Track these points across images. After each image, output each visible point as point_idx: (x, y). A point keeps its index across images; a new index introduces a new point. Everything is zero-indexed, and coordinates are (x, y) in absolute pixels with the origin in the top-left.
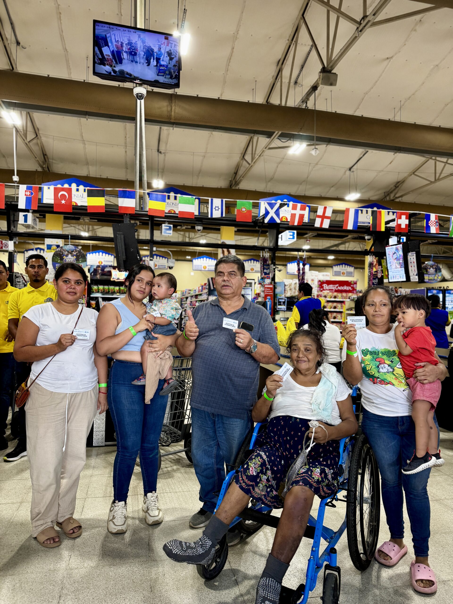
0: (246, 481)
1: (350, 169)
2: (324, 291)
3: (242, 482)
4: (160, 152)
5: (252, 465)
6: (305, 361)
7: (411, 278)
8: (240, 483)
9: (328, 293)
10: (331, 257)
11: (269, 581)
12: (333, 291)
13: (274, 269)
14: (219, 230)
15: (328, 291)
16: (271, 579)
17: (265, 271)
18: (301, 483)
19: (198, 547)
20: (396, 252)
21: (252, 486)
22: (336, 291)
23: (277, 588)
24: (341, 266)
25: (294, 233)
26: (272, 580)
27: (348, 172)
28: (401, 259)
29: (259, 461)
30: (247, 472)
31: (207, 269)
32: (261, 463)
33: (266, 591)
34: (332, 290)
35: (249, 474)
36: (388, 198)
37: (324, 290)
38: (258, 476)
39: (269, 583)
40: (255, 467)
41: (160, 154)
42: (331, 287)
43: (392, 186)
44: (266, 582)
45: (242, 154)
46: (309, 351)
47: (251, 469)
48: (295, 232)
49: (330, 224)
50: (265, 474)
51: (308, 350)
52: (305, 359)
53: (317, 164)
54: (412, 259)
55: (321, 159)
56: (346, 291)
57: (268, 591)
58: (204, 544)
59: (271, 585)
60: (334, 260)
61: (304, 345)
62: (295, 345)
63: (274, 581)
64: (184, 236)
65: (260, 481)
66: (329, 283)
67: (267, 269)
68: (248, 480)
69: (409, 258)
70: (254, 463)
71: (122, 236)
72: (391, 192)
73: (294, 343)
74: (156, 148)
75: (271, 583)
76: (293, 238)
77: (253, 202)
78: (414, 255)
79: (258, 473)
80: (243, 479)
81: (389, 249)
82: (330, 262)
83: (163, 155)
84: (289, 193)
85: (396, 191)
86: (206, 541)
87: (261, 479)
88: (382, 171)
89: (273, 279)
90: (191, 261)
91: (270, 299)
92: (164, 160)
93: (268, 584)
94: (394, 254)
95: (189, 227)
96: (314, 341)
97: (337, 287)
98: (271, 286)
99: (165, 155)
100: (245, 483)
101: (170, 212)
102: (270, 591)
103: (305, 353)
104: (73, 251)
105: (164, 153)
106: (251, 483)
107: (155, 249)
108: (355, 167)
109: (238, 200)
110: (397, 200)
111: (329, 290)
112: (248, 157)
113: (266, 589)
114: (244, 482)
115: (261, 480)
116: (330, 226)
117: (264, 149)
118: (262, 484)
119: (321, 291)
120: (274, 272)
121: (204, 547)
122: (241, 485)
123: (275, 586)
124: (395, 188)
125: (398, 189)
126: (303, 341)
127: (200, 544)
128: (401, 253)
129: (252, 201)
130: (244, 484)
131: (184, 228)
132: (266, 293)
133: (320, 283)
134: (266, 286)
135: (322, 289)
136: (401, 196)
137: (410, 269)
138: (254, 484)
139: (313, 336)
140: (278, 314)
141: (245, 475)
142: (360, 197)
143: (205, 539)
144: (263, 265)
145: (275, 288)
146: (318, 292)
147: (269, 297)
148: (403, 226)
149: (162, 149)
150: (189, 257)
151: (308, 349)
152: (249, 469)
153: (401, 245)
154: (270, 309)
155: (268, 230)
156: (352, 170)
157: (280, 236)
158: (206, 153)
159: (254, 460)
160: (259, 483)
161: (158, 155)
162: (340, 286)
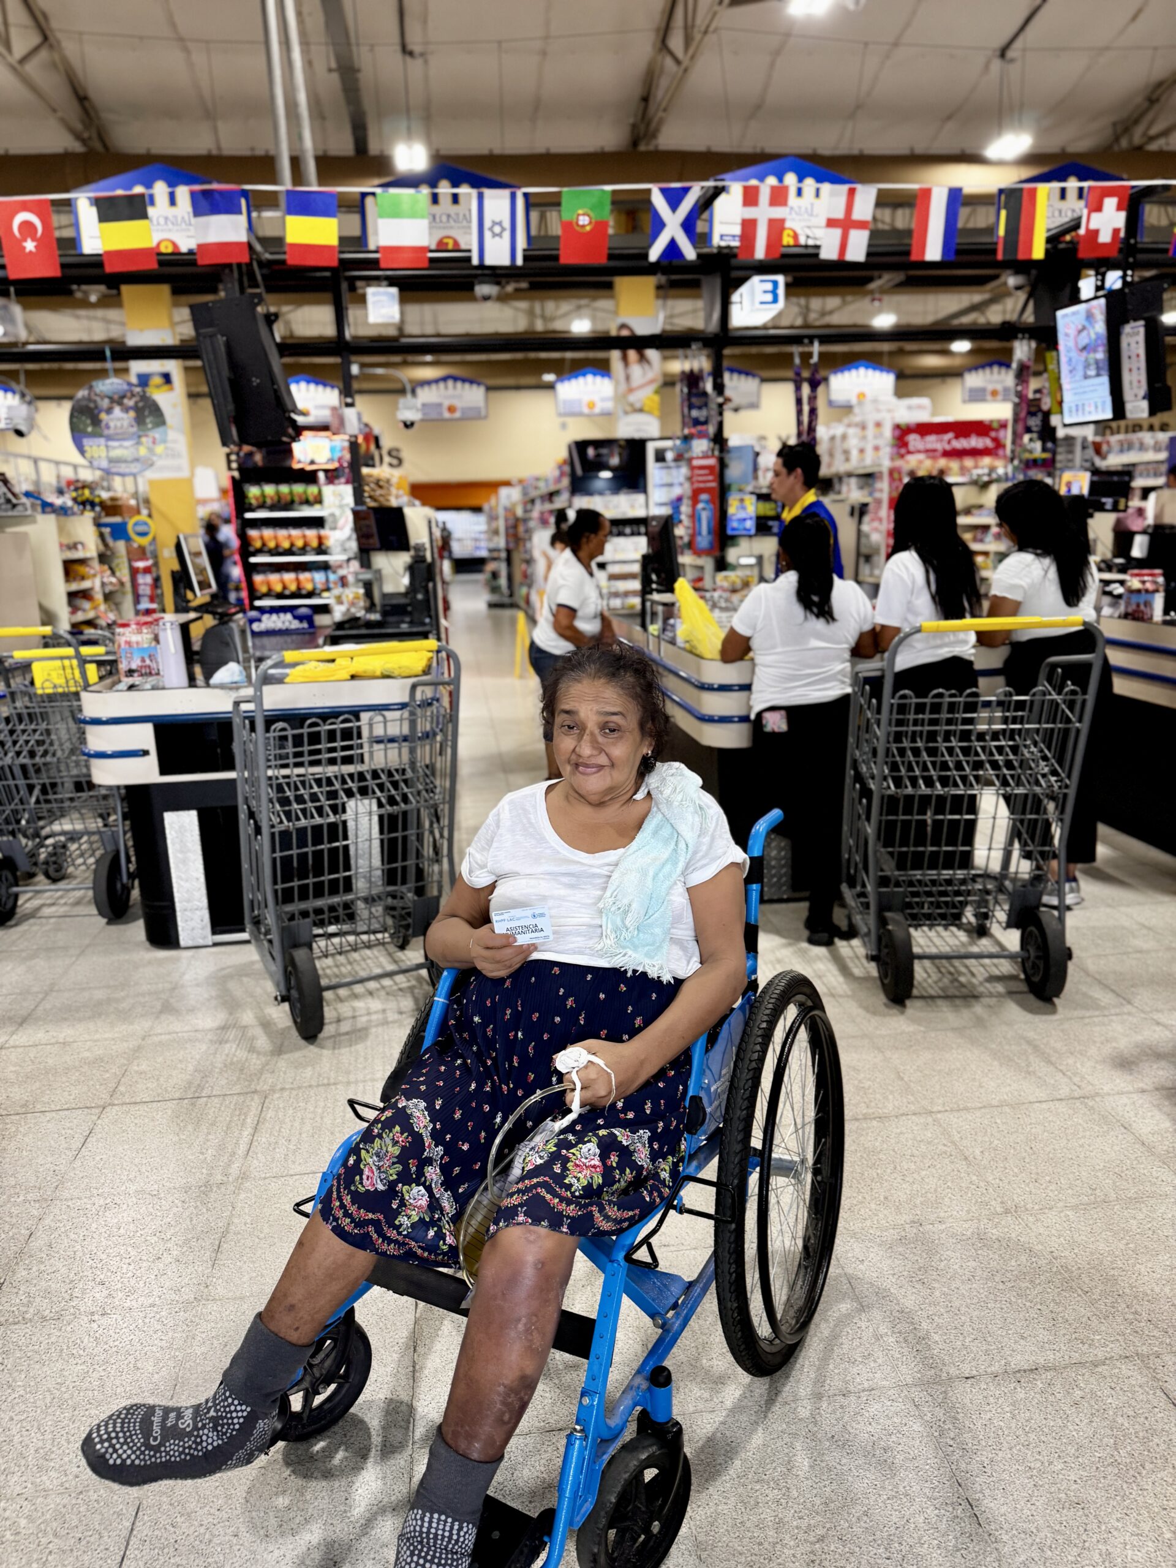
0: (353, 1209)
1: (1003, 53)
2: (910, 458)
3: (340, 1214)
4: (411, 54)
5: (370, 1161)
6: (601, 767)
7: (1129, 407)
8: (336, 1219)
9: (920, 462)
10: (961, 346)
11: (430, 1522)
12: (938, 454)
13: (721, 406)
14: (609, 286)
15: (921, 456)
16: (436, 1516)
17: (695, 413)
18: (521, 1218)
19: (204, 1426)
20: (1087, 324)
21: (376, 1223)
22: (947, 454)
23: (457, 1541)
24: (988, 370)
25: (775, 283)
26: (439, 1520)
27: (996, 65)
28: (1101, 349)
29: (395, 1143)
30: (353, 1182)
31: (597, 410)
32: (403, 1148)
33: (419, 1557)
34: (934, 451)
35: (361, 1189)
36: (1124, 143)
37: (909, 452)
38: (392, 1191)
39: (430, 1527)
40: (379, 1168)
41: (408, 59)
42: (932, 441)
43: (1139, 100)
44: (422, 1526)
45: (658, 30)
46: (616, 735)
47: (366, 1172)
48: (780, 279)
49: (870, 246)
50: (419, 1179)
51: (612, 731)
52: (603, 760)
53: (896, 44)
54: (1133, 345)
55: (908, 25)
56: (975, 453)
57: (425, 1558)
58: (222, 1418)
59: (436, 1535)
60: (971, 352)
61: (600, 713)
62: (567, 712)
63: (445, 1522)
64: (531, 313)
65: (400, 1206)
66: (924, 429)
67: (700, 408)
68: (359, 1208)
69: (1125, 341)
70: (378, 1155)
71: (221, 340)
72: (1136, 122)
73: (566, 707)
74: (396, 39)
75: (437, 1529)
76: (775, 300)
77: (614, 192)
78: (1138, 333)
79: (392, 1185)
80: (342, 1206)
81: (1065, 316)
82: (957, 362)
83: (419, 62)
84: (809, 151)
85: (1149, 116)
86: (229, 1406)
87: (402, 1200)
88: (1107, 48)
89: (719, 439)
90: (551, 387)
91: (707, 502)
92: (426, 78)
93: (428, 1533)
94: (1080, 332)
95: (524, 285)
96: (635, 697)
97: (949, 442)
98: (712, 462)
99: (426, 62)
100: (350, 1216)
101: (441, 247)
102: (434, 1557)
103: (600, 739)
104: (123, 397)
105: (422, 55)
106: (370, 1216)
107: (355, 369)
108: (1018, 44)
109: (565, 189)
110: (1153, 147)
111: (927, 451)
112: (676, 42)
113: (421, 1551)
114: (347, 1214)
115: (403, 1203)
116: (869, 255)
117: (716, 8)
118: (409, 1217)
119: (902, 456)
120: (721, 414)
121: (223, 1426)
122: (339, 1225)
123: (450, 1537)
124: (1146, 104)
125: (1157, 107)
126: (596, 700)
127: (212, 1419)
128: (1100, 327)
129: (609, 188)
130: (348, 1220)
131: (510, 288)
132: (696, 485)
133: (898, 433)
134: (696, 463)
135: (903, 451)
136: (1165, 133)
137: (1126, 377)
138: (381, 1217)
139: (629, 678)
140: (734, 545)
141: (350, 1192)
142: (1034, 146)
143: (226, 1399)
144: (690, 394)
145: (723, 465)
146: (892, 459)
147: (704, 497)
148: (1105, 237)
149: (415, 41)
150: (549, 377)
151: (612, 725)
152: (361, 1173)
153: (1103, 301)
154: (709, 533)
155: (701, 277)
156: (1010, 54)
157: (735, 297)
158: (547, 37)
159: (377, 1141)
160: (397, 1213)
161: (405, 63)
162: (957, 437)
